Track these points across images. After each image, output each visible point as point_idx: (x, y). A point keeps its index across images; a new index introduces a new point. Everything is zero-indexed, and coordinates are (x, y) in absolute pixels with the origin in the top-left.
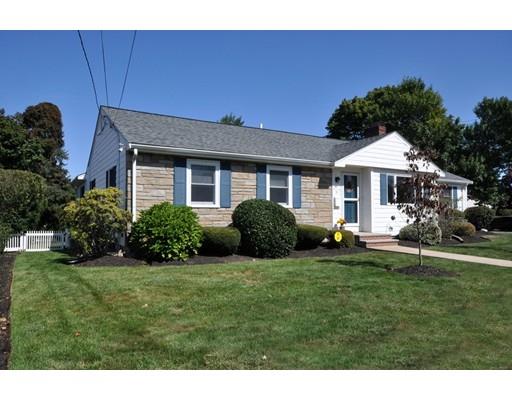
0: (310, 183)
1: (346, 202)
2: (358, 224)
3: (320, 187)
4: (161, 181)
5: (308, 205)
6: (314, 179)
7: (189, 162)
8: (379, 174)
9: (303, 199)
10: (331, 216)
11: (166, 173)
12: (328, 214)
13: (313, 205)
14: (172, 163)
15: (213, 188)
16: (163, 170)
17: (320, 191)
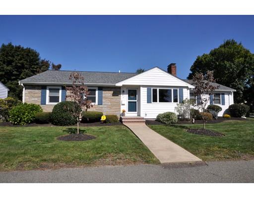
0: (108, 94)
1: (129, 102)
2: (137, 112)
3: (113, 95)
4: (36, 95)
5: (107, 103)
6: (110, 92)
7: (48, 87)
8: (146, 88)
9: (103, 101)
10: (120, 108)
11: (38, 92)
12: (118, 107)
13: (110, 104)
14: (41, 88)
15: (58, 97)
16: (37, 91)
17: (113, 97)
